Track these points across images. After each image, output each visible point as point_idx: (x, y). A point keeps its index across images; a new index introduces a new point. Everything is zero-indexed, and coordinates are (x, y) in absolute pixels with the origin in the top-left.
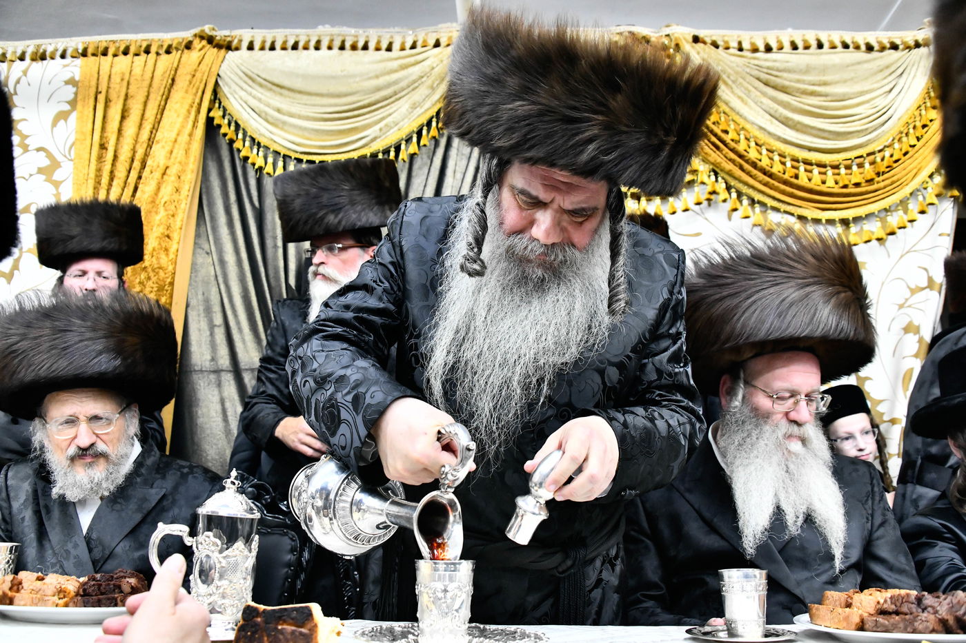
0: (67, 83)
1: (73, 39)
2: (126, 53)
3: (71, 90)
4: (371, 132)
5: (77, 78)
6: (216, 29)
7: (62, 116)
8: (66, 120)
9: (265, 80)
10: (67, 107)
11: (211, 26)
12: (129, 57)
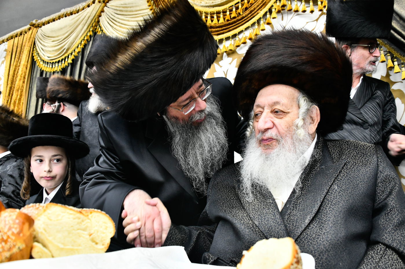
0: (4, 51)
1: (6, 35)
2: (16, 36)
3: (5, 52)
4: (66, 47)
5: (7, 49)
6: (38, 20)
7: (3, 62)
8: (3, 64)
9: (45, 35)
10: (4, 59)
11: (35, 20)
12: (18, 37)
